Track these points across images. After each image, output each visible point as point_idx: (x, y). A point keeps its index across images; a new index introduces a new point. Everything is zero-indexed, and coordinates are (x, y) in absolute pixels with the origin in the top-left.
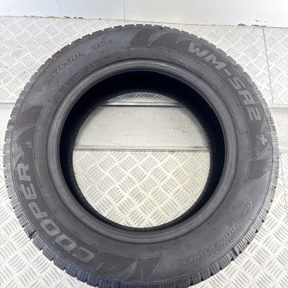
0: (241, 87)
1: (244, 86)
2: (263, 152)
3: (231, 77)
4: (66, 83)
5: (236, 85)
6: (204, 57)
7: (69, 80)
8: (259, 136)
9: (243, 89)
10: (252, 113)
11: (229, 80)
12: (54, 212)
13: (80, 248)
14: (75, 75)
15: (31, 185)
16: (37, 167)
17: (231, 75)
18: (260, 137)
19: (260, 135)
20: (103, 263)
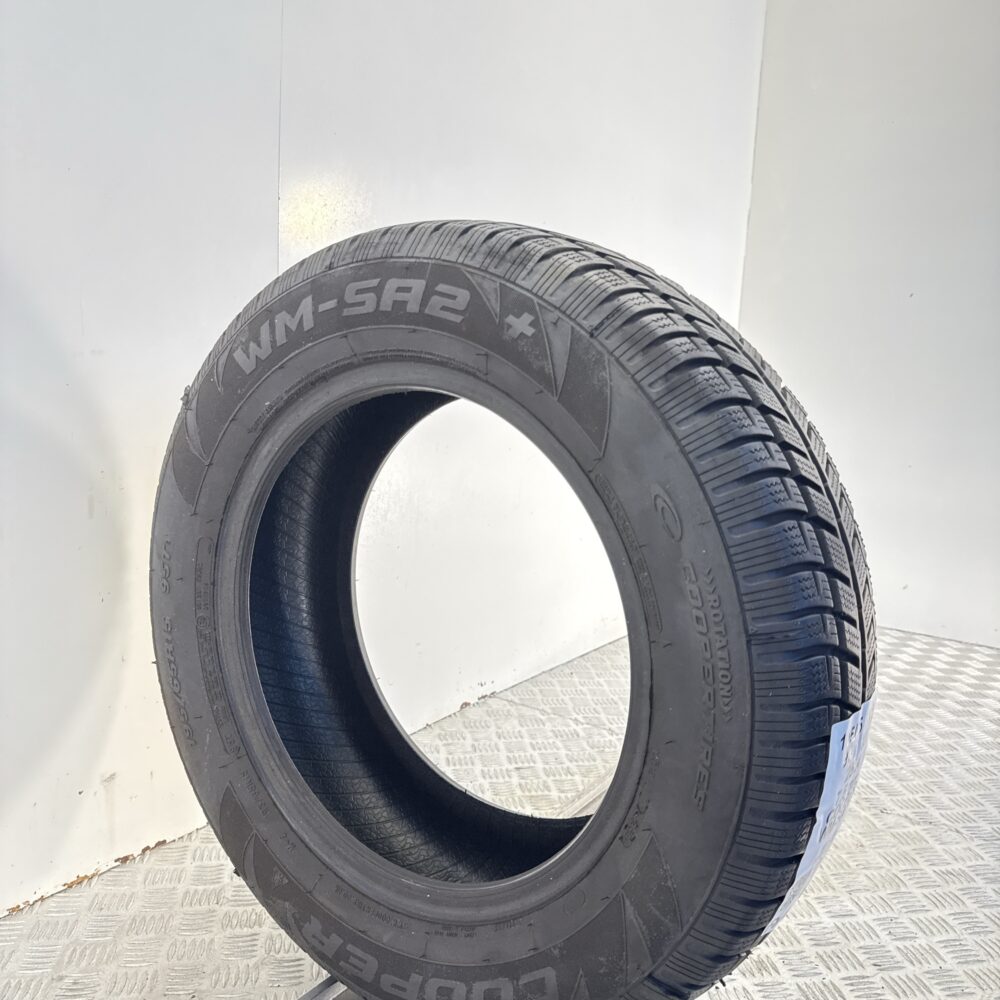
0: (372, 294)
1: (374, 282)
2: (550, 349)
3: (342, 304)
4: (212, 702)
5: (362, 303)
6: (273, 342)
7: (208, 691)
8: (508, 329)
9: (378, 291)
10: (444, 308)
11: (346, 312)
12: (424, 956)
13: (521, 982)
14: (204, 670)
15: (350, 947)
16: (327, 903)
17: (336, 301)
18: (510, 331)
19: (506, 326)
20: (581, 972)
